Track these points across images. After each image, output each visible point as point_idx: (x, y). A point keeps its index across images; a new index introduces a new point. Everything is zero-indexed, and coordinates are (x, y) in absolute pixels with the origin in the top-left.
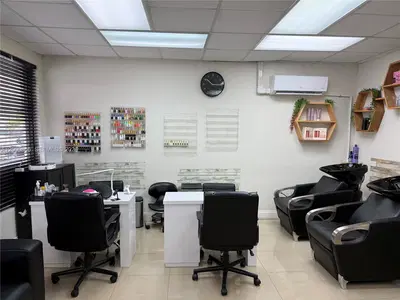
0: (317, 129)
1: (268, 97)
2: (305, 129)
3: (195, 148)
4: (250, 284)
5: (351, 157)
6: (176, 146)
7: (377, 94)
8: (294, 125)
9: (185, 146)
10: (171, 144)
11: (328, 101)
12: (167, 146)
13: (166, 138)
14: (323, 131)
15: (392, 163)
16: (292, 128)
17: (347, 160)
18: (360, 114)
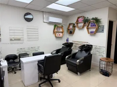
0: (60, 34)
1: (47, 23)
2: (57, 34)
3: (23, 40)
4: (57, 82)
5: (67, 41)
6: (15, 40)
7: (74, 24)
8: (54, 32)
9: (19, 40)
10: (13, 39)
11: (62, 26)
12: (11, 40)
13: (10, 37)
14: (61, 34)
15: (78, 42)
16: (53, 33)
17: (66, 42)
18: (69, 30)
